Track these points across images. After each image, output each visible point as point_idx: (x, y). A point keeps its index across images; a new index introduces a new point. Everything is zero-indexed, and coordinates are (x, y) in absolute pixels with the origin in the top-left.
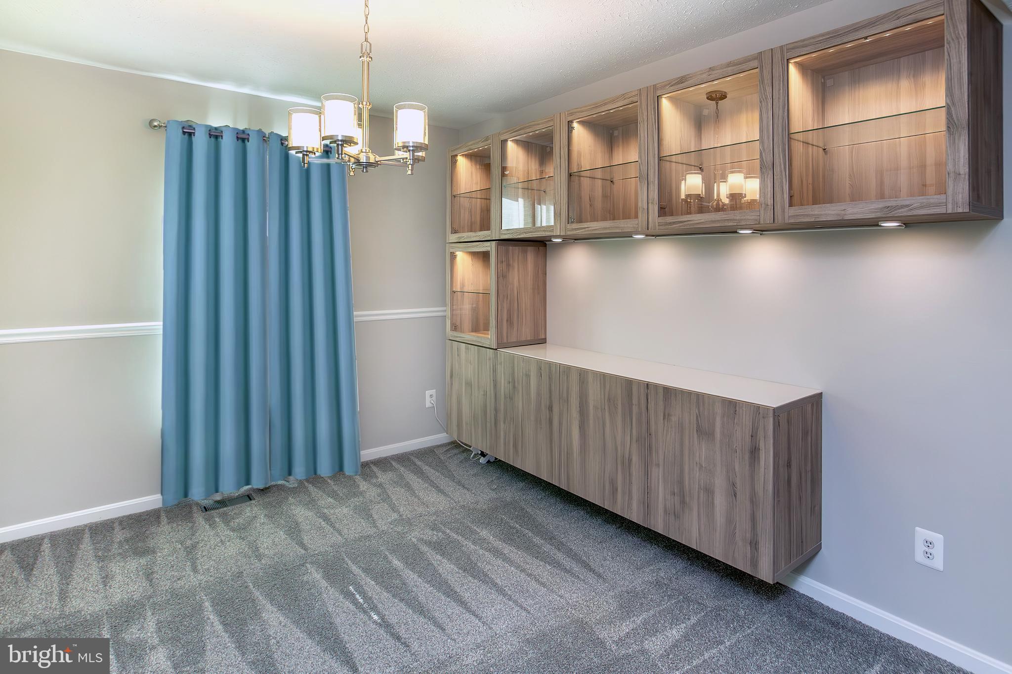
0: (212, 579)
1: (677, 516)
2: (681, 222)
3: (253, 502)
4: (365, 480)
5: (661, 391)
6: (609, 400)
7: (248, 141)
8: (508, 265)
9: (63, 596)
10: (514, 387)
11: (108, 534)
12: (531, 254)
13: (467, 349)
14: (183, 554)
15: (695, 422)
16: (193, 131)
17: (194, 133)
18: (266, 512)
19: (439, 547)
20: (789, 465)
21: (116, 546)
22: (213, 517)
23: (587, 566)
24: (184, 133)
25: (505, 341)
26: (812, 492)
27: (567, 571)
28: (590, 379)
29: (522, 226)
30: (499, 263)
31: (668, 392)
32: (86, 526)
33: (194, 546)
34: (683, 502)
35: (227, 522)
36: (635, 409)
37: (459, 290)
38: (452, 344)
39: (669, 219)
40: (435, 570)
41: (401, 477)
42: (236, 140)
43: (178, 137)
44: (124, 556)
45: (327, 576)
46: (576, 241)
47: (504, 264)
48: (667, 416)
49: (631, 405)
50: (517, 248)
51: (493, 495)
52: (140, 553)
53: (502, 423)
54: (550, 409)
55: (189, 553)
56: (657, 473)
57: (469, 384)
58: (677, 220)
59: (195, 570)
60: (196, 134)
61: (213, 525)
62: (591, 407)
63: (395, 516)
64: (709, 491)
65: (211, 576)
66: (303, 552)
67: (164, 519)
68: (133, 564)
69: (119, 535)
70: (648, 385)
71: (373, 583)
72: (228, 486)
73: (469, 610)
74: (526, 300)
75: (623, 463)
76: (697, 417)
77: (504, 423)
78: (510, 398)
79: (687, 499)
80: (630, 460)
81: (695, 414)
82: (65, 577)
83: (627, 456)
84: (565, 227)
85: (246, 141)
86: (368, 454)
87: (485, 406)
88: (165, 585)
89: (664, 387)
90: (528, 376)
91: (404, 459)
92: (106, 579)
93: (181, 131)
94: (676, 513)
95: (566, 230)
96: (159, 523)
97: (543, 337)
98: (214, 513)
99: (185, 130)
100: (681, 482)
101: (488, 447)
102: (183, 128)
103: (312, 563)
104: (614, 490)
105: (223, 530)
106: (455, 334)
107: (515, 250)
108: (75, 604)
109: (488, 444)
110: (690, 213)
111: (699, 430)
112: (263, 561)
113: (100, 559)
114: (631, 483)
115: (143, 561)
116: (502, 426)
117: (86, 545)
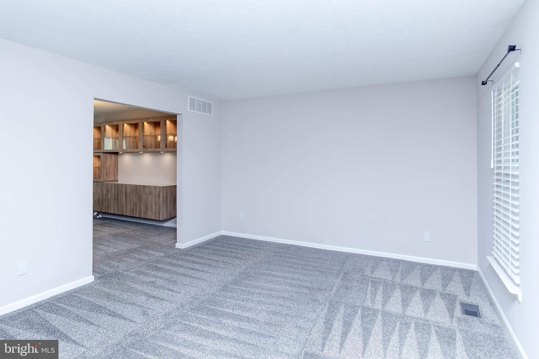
5: (143, 186)
8: (106, 159)
10: (108, 192)
12: (113, 156)
15: (149, 192)
20: (167, 198)
25: (105, 180)
26: (174, 204)
28: (128, 186)
29: (111, 149)
30: (103, 159)
34: (147, 210)
39: (145, 149)
46: (126, 153)
47: (105, 160)
48: (144, 192)
49: (137, 191)
50: (109, 154)
53: (104, 202)
54: (118, 195)
56: (142, 205)
62: (128, 193)
64: (152, 206)
70: (140, 186)
74: (112, 169)
75: (135, 204)
78: (107, 195)
79: (148, 208)
83: (136, 202)
87: (99, 198)
90: (112, 188)
94: (146, 212)
97: (117, 179)
100: (147, 205)
104: (133, 212)
107: (108, 155)
110: (147, 149)
111: (150, 194)
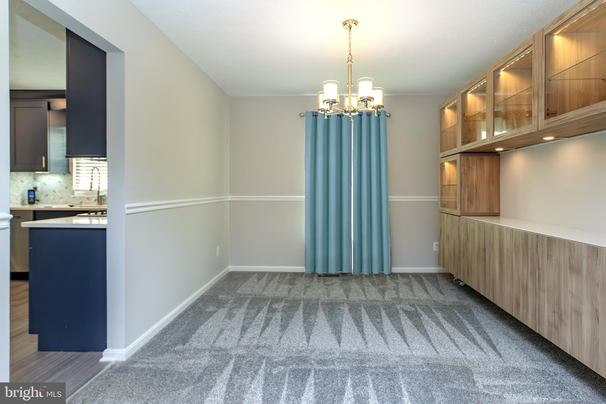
0: (308, 298)
1: (556, 328)
2: (560, 120)
3: (338, 277)
4: (391, 280)
5: (545, 240)
6: (515, 245)
7: (343, 116)
8: (469, 167)
9: (264, 289)
10: (467, 238)
11: (285, 276)
12: (487, 160)
13: (447, 216)
14: (304, 288)
15: (568, 261)
16: (317, 114)
17: (318, 115)
18: (341, 282)
19: (409, 314)
21: (285, 280)
22: (320, 279)
23: (494, 348)
24: (313, 115)
25: (466, 212)
27: (477, 344)
28: (505, 232)
30: (462, 166)
31: (550, 240)
32: (280, 272)
33: (308, 287)
34: (560, 319)
35: (324, 282)
36: (530, 252)
37: (446, 184)
38: (441, 214)
39: (552, 119)
40: (400, 322)
41: (411, 282)
42: (337, 116)
43: (311, 117)
44: (285, 283)
45: (350, 310)
46: (516, 150)
47: (466, 168)
48: (549, 257)
49: (527, 248)
50: (475, 157)
51: (457, 300)
52: (290, 284)
54: (484, 251)
55: (305, 288)
56: (544, 296)
57: (448, 237)
58: (557, 119)
59: (304, 294)
60: (319, 115)
61: (319, 282)
62: (505, 251)
63: (396, 296)
64: (578, 313)
65: (308, 297)
66: (346, 299)
67: (304, 276)
68: (287, 287)
69: (288, 277)
70: (537, 236)
71: (368, 317)
72: (332, 270)
73: (406, 341)
75: (523, 288)
76: (569, 258)
77: (463, 259)
78: (466, 244)
79: (563, 317)
80: (527, 286)
81: (568, 257)
82: (267, 285)
83: (525, 282)
84: (492, 138)
85: (342, 116)
86: (397, 270)
88: (292, 295)
89: (548, 237)
90: (474, 231)
91: (417, 276)
92: (277, 289)
93: (312, 115)
94: (556, 326)
95: (492, 140)
96: (302, 276)
97: (497, 212)
98: (322, 278)
99: (314, 114)
100: (559, 304)
101: (456, 272)
102: (313, 113)
103: (347, 303)
104: (518, 305)
105: (322, 284)
106: (443, 209)
108: (266, 293)
109: (456, 271)
111: (571, 268)
112: (329, 298)
113: (279, 282)
114: (527, 301)
115: (290, 286)
116: (462, 261)
117: (277, 278)
